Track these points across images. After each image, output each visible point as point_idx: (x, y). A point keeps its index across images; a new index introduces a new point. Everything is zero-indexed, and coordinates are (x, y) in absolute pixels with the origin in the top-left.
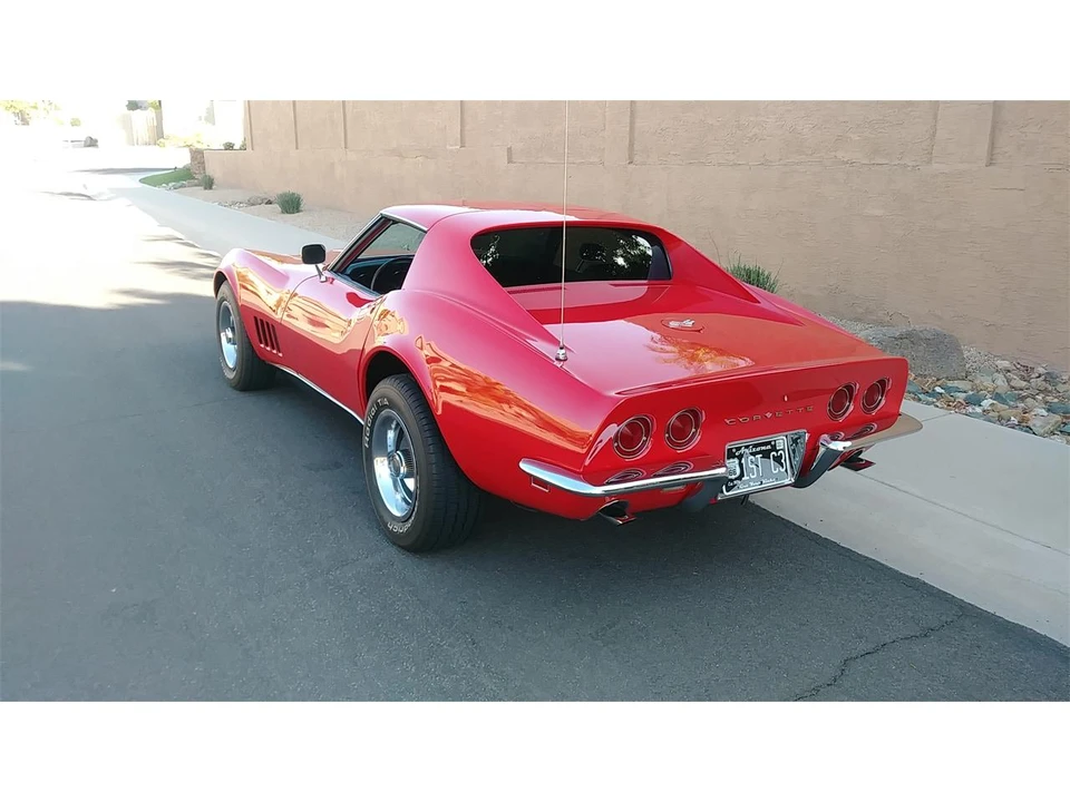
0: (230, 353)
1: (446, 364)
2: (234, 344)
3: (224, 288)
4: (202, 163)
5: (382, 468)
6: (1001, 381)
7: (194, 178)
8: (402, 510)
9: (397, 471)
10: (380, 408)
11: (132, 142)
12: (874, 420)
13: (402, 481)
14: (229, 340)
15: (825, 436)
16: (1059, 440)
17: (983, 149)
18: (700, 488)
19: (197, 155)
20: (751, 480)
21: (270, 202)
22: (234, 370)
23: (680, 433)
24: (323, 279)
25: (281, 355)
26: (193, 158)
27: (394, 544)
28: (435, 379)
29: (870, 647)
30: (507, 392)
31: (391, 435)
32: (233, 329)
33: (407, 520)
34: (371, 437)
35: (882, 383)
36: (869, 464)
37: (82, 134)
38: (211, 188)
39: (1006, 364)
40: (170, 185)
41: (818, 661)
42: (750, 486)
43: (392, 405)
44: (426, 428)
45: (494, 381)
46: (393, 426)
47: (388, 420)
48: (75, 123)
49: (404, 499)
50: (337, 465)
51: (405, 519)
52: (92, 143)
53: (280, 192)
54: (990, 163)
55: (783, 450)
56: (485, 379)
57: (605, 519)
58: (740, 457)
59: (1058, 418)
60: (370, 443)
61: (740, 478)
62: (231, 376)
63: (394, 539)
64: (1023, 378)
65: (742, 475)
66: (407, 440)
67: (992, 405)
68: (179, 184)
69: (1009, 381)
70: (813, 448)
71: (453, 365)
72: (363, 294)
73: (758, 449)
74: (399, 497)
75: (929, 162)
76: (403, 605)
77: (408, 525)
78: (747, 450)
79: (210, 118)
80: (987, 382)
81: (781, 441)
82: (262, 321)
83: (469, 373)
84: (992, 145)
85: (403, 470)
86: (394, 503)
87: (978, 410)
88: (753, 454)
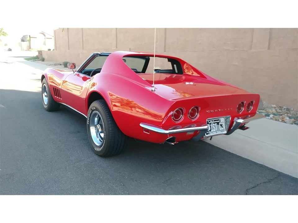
0: (46, 100)
1: (115, 97)
2: (47, 97)
3: (44, 80)
4: (41, 54)
5: (93, 130)
6: (274, 110)
7: (39, 59)
8: (99, 144)
9: (98, 131)
10: (93, 111)
11: (22, 50)
12: (250, 114)
13: (99, 134)
14: (45, 96)
15: (236, 118)
16: (294, 126)
17: (267, 45)
18: (199, 133)
19: (40, 52)
20: (214, 131)
21: (61, 65)
22: (46, 105)
23: (193, 115)
24: (75, 74)
25: (61, 99)
26: (39, 53)
27: (97, 155)
28: (112, 102)
29: (253, 186)
30: (135, 104)
31: (96, 119)
32: (47, 93)
33: (101, 146)
34: (89, 121)
35: (252, 102)
36: (247, 128)
37: (7, 48)
38: (44, 61)
39: (274, 106)
40: (32, 60)
41: (238, 190)
42: (213, 133)
43: (96, 109)
44: (108, 116)
45: (130, 100)
46: (97, 116)
47: (96, 114)
48: (6, 45)
49: (100, 140)
50: (79, 132)
51: (100, 147)
52: (10, 50)
53: (64, 61)
54: (269, 48)
55: (223, 122)
56: (127, 100)
57: (168, 143)
58: (210, 124)
59: (293, 119)
60: (89, 123)
61: (210, 131)
62: (46, 107)
63: (97, 153)
64: (280, 110)
65: (211, 130)
66: (101, 121)
67: (273, 116)
68: (34, 60)
69: (276, 110)
70: (232, 122)
71: (117, 97)
72: (88, 77)
73: (216, 122)
74: (98, 139)
75: (251, 49)
76: (100, 173)
77: (102, 148)
78: (212, 122)
79: (45, 44)
80: (270, 111)
81: (222, 120)
82: (55, 88)
83: (122, 99)
84: (269, 44)
85: (100, 130)
86: (97, 141)
87: (269, 118)
88: (214, 123)
